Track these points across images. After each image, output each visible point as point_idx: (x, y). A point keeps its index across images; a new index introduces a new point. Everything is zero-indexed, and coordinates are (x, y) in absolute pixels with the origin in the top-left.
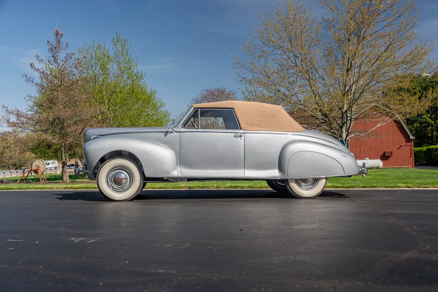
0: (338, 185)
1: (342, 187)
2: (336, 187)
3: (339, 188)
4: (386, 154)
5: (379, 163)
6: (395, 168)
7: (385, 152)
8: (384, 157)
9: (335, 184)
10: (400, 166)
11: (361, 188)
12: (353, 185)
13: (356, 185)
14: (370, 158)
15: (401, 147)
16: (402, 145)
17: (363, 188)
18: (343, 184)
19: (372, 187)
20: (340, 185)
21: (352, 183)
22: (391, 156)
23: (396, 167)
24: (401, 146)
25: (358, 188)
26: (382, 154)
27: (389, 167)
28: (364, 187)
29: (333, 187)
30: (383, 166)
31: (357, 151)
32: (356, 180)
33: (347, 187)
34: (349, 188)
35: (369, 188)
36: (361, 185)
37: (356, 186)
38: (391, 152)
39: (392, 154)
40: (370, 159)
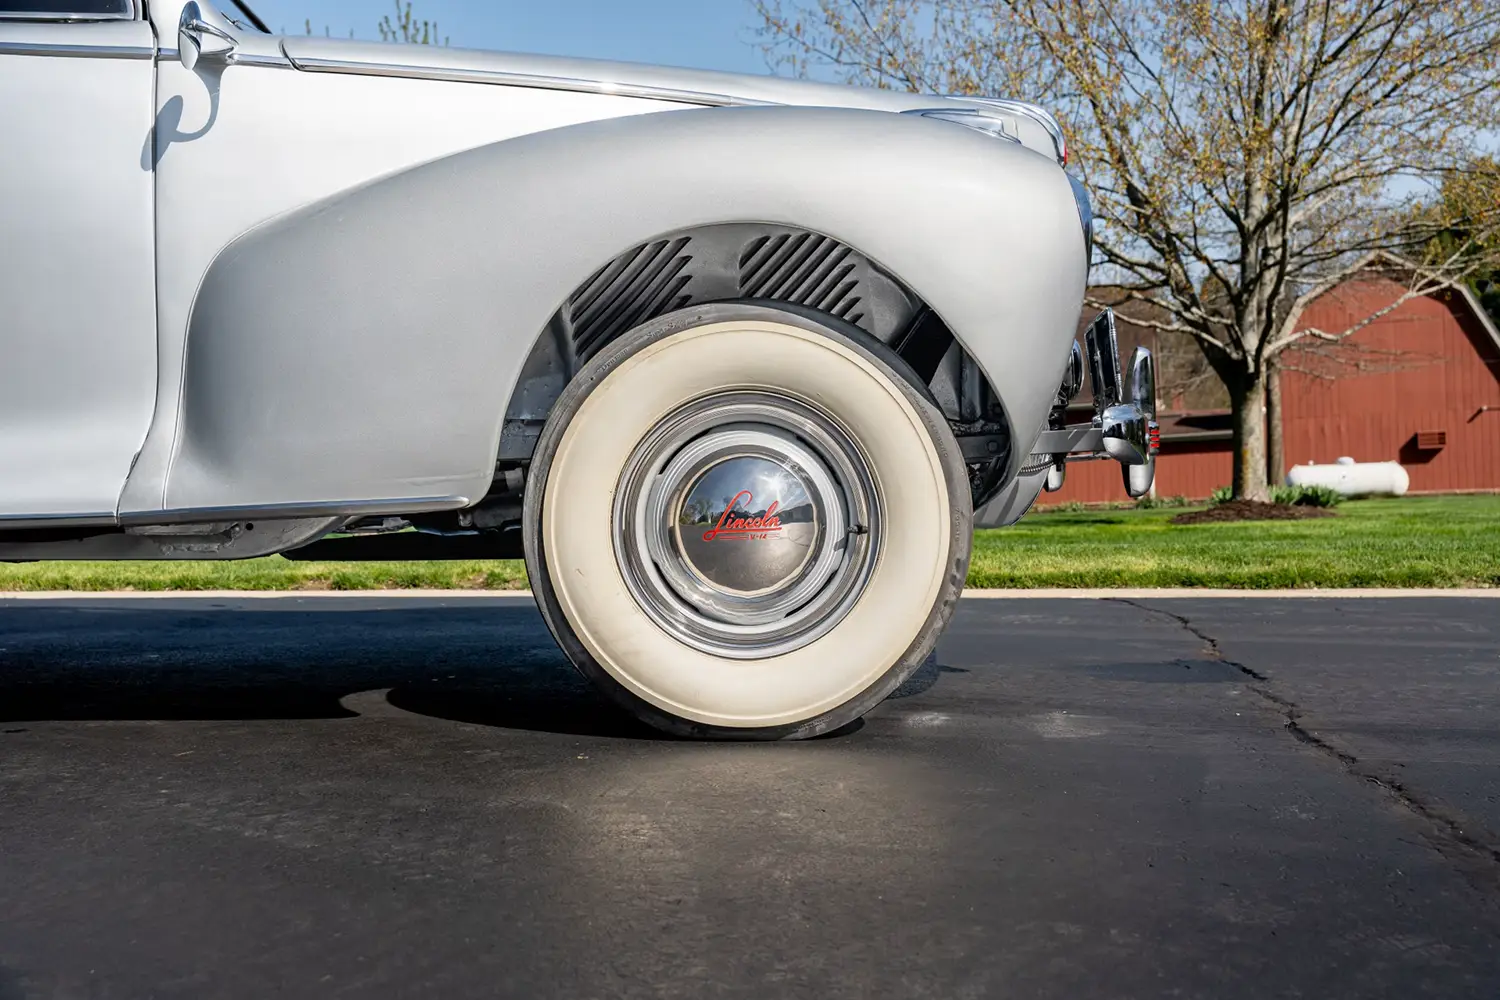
0: (1199, 568)
1: (1223, 581)
2: (1189, 582)
3: (1204, 586)
4: (1419, 442)
5: (1392, 476)
6: (1456, 494)
7: (1416, 436)
8: (1413, 454)
9: (1179, 564)
10: (1476, 487)
11: (1342, 586)
12: (1292, 566)
13: (1311, 564)
14: (1360, 459)
15: (1479, 417)
16: (1485, 408)
17: (1355, 586)
18: (1229, 560)
19: (1413, 579)
20: (1215, 569)
21: (1284, 557)
22: (1439, 450)
23: (1458, 491)
24: (1480, 411)
25: (1318, 584)
26: (1403, 440)
27: (1433, 492)
28: (1360, 581)
29: (1165, 579)
30: (1410, 489)
31: (1306, 432)
32: (1304, 537)
33: (1257, 582)
34: (1267, 586)
35: (1393, 585)
36: (1345, 567)
37: (1308, 570)
38: (1440, 434)
39: (1444, 443)
40: (1358, 460)
